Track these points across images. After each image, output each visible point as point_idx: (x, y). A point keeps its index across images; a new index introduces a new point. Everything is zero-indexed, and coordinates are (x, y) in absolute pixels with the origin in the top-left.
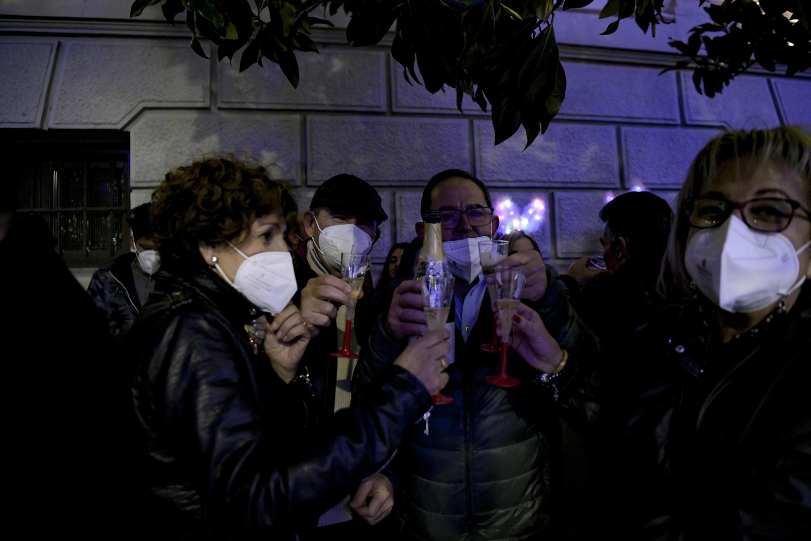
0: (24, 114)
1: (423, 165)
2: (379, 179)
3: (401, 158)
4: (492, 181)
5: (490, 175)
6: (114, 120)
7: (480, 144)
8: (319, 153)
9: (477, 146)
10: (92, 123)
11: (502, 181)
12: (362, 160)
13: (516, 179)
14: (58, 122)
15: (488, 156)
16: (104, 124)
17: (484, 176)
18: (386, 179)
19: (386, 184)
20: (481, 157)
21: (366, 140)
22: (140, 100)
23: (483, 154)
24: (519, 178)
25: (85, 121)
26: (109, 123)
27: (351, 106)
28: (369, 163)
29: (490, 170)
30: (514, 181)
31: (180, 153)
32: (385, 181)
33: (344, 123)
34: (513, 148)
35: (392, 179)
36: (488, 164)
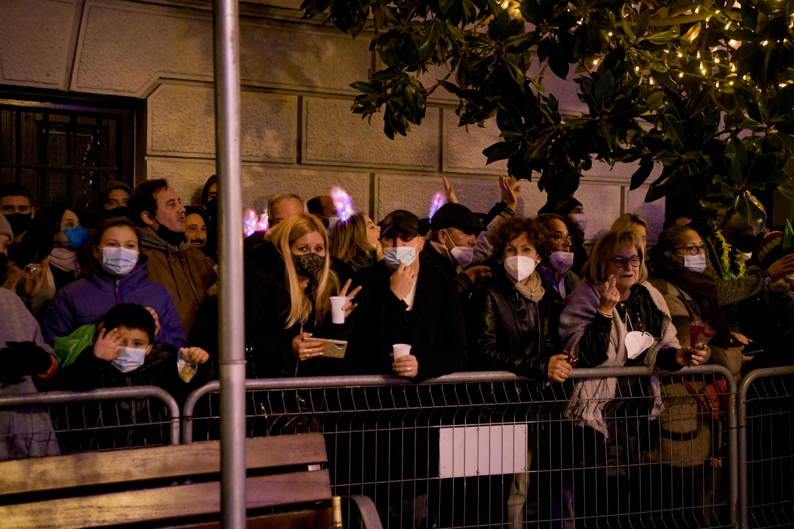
0: (48, 75)
1: (399, 150)
2: (362, 161)
3: (381, 143)
4: (456, 168)
5: (454, 162)
6: (133, 88)
7: (447, 132)
8: (313, 134)
9: (444, 134)
10: (112, 90)
11: (464, 168)
12: (349, 143)
13: (475, 167)
14: (81, 86)
15: (454, 144)
16: (124, 91)
17: (449, 163)
18: (368, 161)
19: (368, 166)
20: (448, 145)
21: (353, 124)
22: (157, 70)
23: (449, 142)
24: (479, 167)
25: (106, 87)
26: (129, 91)
27: (341, 90)
28: (354, 146)
29: (454, 158)
30: (474, 169)
31: (193, 125)
32: (367, 163)
33: (335, 106)
34: (475, 137)
35: (372, 162)
36: (453, 151)
